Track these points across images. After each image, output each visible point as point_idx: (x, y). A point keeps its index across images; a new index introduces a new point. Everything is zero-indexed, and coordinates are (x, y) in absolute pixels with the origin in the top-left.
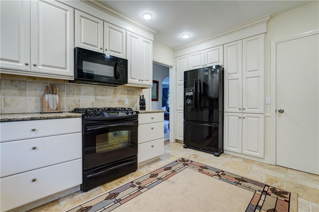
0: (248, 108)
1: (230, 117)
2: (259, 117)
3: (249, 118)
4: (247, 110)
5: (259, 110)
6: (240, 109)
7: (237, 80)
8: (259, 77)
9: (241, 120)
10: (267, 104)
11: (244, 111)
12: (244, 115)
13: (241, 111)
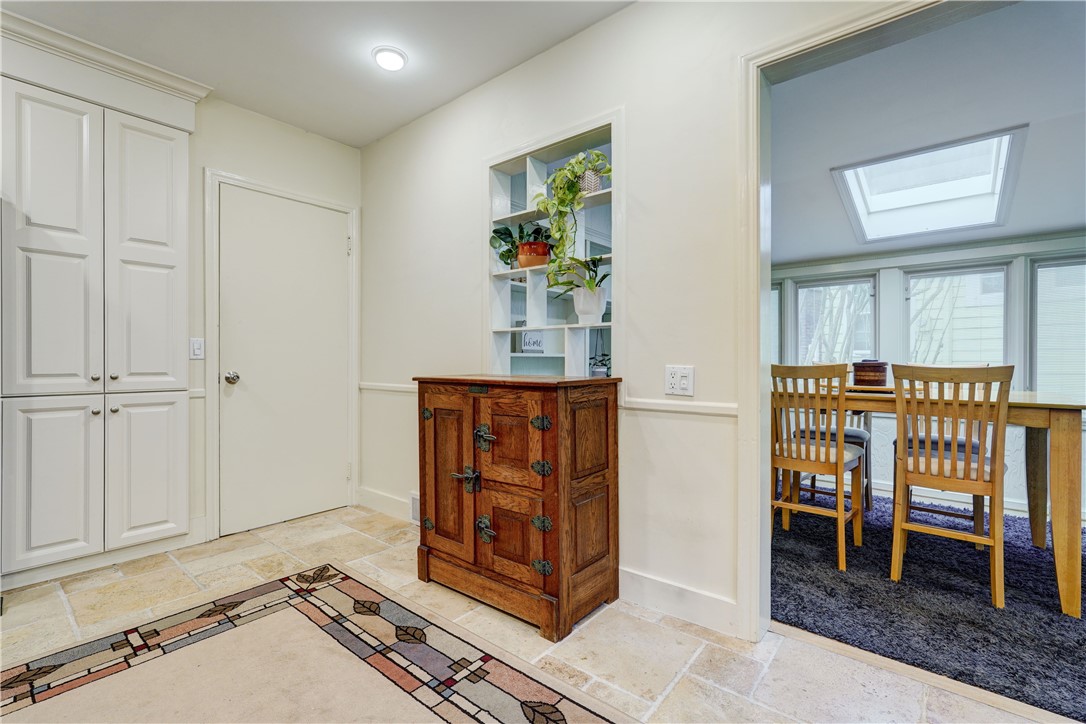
0: (132, 374)
1: (35, 417)
2: (172, 403)
3: (133, 410)
4: (127, 382)
5: (172, 379)
6: (96, 379)
7: (76, 261)
8: (172, 267)
9: (99, 419)
10: (195, 357)
11: (112, 386)
12: (114, 401)
13: (98, 387)
